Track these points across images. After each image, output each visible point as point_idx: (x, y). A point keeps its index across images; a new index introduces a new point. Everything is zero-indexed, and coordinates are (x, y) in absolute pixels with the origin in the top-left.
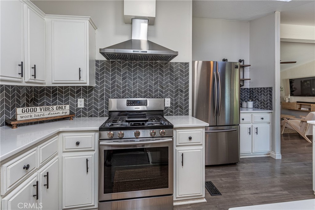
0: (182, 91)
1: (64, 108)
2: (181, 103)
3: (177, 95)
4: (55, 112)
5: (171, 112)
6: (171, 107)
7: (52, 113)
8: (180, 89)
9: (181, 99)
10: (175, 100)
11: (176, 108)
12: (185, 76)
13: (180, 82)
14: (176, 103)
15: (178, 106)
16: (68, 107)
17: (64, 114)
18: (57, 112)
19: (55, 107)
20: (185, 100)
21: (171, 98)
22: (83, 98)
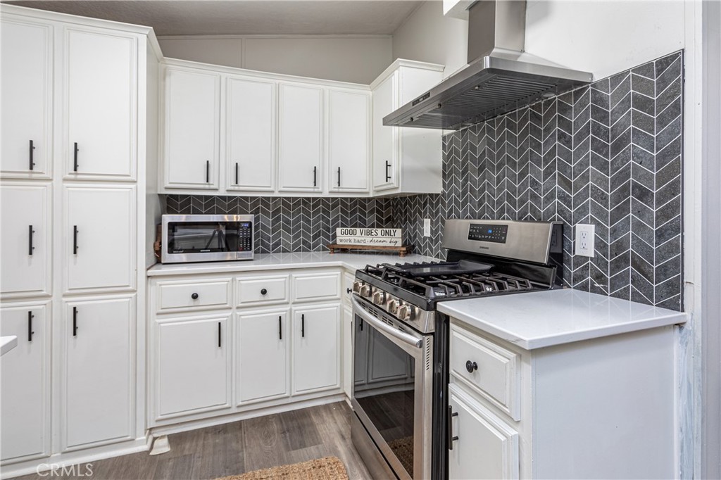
0: (643, 194)
1: (392, 234)
2: (639, 245)
3: (622, 211)
4: (379, 239)
5: (599, 278)
6: (597, 259)
7: (376, 239)
8: (635, 185)
9: (639, 227)
10: (614, 231)
11: (617, 265)
12: (662, 122)
13: (637, 156)
14: (619, 247)
15: (625, 259)
16: (399, 231)
17: (392, 245)
18: (382, 239)
19: (379, 230)
20: (661, 235)
21: (598, 224)
22: (429, 218)
